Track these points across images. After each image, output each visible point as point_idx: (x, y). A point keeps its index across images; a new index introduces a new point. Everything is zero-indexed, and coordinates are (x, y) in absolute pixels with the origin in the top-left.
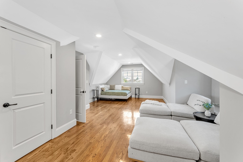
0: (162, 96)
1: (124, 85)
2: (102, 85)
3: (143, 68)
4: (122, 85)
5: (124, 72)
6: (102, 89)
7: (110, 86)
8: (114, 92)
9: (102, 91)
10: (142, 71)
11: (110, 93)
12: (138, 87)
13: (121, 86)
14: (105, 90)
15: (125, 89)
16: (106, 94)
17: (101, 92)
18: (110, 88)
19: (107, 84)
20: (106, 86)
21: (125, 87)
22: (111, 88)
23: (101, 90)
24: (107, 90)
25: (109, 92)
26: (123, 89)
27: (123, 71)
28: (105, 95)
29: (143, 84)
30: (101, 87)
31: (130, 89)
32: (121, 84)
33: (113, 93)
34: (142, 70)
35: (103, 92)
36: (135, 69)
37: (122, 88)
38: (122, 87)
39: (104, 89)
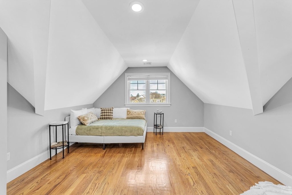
0: (203, 126)
1: (132, 108)
2: (81, 109)
3: (169, 74)
4: (128, 108)
5: (131, 82)
6: (79, 120)
7: (100, 110)
8: (111, 128)
9: (82, 124)
10: (167, 80)
11: (100, 130)
12: (160, 111)
13: (125, 109)
14: (88, 123)
15: (135, 116)
16: (90, 131)
17: (77, 129)
18: (102, 115)
19: (94, 105)
20: (93, 110)
21: (135, 112)
22: (104, 114)
23: (78, 122)
24: (93, 120)
25: (97, 128)
26: (131, 116)
27: (129, 79)
28: (88, 135)
29: (170, 106)
30: (78, 114)
31: (144, 116)
32: (124, 106)
33: (109, 129)
34: (166, 78)
35: (83, 127)
36: (153, 75)
37: (128, 114)
38: (128, 111)
39: (86, 118)
